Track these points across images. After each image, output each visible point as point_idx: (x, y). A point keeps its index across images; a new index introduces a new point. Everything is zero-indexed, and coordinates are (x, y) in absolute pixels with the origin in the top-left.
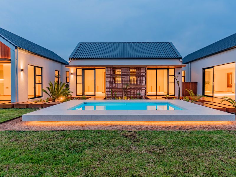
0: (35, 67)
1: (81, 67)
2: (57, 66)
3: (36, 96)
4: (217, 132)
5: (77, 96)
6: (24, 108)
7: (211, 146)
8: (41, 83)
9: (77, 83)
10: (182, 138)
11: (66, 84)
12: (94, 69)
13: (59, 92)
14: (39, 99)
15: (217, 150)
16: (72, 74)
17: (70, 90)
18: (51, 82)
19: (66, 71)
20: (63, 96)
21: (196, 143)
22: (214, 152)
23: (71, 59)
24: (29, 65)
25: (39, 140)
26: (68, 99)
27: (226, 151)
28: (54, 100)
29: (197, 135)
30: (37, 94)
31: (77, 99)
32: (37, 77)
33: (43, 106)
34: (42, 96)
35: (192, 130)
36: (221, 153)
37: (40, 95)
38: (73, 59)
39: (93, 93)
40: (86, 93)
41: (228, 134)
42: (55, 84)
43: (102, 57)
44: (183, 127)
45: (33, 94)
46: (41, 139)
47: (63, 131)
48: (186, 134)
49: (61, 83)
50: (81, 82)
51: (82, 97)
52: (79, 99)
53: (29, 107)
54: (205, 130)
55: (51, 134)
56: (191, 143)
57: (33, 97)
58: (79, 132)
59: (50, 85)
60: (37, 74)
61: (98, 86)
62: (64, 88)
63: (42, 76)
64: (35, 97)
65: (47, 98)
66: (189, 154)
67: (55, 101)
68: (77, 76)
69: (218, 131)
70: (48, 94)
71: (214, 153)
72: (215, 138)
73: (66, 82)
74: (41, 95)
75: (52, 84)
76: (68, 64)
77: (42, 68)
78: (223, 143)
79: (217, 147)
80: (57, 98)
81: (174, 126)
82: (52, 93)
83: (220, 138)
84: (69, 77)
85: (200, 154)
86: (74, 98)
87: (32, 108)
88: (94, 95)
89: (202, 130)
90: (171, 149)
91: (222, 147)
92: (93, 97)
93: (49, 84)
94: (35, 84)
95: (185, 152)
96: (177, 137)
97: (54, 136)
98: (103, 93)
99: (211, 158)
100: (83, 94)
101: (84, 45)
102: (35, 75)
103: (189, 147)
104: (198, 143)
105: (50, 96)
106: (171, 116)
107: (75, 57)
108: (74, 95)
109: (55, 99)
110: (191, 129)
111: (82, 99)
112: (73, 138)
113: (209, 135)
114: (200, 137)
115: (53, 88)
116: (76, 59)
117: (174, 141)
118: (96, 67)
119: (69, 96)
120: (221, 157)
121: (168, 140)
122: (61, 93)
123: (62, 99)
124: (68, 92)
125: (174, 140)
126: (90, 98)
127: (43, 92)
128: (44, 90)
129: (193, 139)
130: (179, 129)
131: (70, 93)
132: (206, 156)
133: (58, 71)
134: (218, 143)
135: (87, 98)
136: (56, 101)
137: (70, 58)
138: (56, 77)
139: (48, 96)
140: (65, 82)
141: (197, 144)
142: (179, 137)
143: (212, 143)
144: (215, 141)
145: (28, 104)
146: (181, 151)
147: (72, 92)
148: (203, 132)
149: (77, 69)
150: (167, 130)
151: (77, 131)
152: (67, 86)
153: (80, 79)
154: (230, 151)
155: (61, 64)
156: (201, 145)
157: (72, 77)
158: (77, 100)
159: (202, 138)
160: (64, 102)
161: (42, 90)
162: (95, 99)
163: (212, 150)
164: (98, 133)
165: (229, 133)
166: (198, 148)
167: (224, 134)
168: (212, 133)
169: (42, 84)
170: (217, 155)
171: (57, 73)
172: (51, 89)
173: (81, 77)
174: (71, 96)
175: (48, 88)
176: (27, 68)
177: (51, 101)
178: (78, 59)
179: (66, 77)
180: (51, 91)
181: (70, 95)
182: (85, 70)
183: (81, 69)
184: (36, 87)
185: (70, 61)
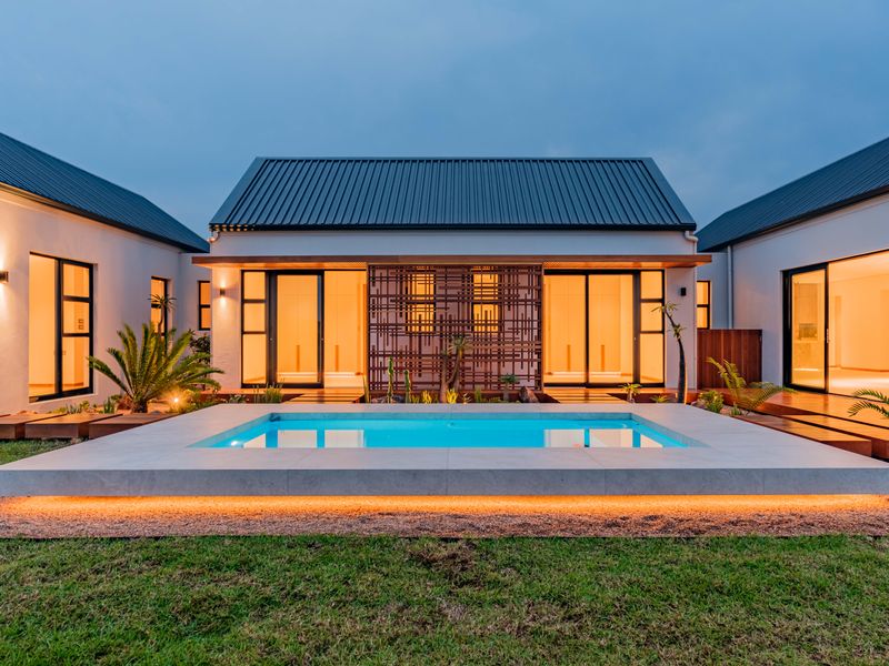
0: (61, 262)
1: (261, 265)
2: (162, 258)
3: (65, 389)
4: (824, 542)
5: (244, 386)
6: (7, 441)
7: (788, 602)
8: (87, 330)
9: (243, 333)
10: (667, 567)
11: (196, 338)
12: (320, 273)
13: (166, 365)
14: (78, 400)
15: (810, 620)
16: (222, 292)
17: (215, 363)
18: (128, 329)
19: (200, 282)
20: (183, 387)
21: (725, 591)
22: (797, 629)
23: (221, 229)
24: (31, 253)
25: (44, 580)
26: (201, 402)
27: (848, 625)
28: (142, 407)
29: (735, 556)
30: (69, 380)
31: (240, 401)
32: (68, 307)
33: (86, 432)
34: (89, 390)
35: (715, 533)
36: (825, 632)
37: (82, 384)
38: (228, 228)
39: (314, 379)
40: (284, 376)
41: (865, 550)
42: (146, 337)
43: (353, 222)
44: (681, 521)
45: (52, 380)
46: (57, 574)
47: (157, 538)
48: (687, 553)
49: (174, 330)
50: (263, 330)
51: (262, 391)
52: (251, 399)
53: (27, 436)
54: (772, 534)
55: (104, 552)
56: (703, 592)
57: (52, 391)
59: (125, 341)
60: (68, 291)
61: (337, 347)
62: (188, 351)
63: (90, 300)
64: (60, 394)
65: (113, 398)
66: (686, 636)
67: (145, 410)
68: (244, 301)
69: (826, 536)
70: (114, 378)
71: (797, 634)
72: (808, 567)
73: (201, 329)
74: (87, 385)
75: (131, 334)
76: (206, 247)
77: (90, 267)
78: (839, 589)
79: (813, 606)
80: (156, 395)
81: (645, 518)
82: (134, 375)
83: (829, 569)
84: (208, 306)
85: (734, 639)
86: (227, 398)
87: (39, 440)
88: (320, 385)
89: (761, 534)
90: (614, 619)
91: (835, 606)
92: (314, 392)
93: (120, 334)
94: (60, 334)
95: (673, 629)
96: (649, 566)
97: (116, 562)
98: (358, 374)
99: (779, 655)
100: (271, 379)
101: (276, 169)
102: (60, 298)
103: (692, 609)
104: (735, 591)
105: (124, 388)
106: (630, 473)
107: (233, 222)
108: (228, 384)
109: (147, 399)
110: (717, 528)
111: (262, 400)
113: (784, 555)
114: (745, 564)
115: (135, 355)
116: (242, 229)
117: (630, 583)
118: (327, 265)
119: (210, 390)
120: (823, 649)
121: (609, 576)
122: (176, 373)
123: (176, 399)
124: (201, 370)
125: (634, 579)
126: (298, 395)
127: (95, 371)
128: (98, 362)
129: (717, 571)
130: (664, 529)
131: (215, 377)
132: (760, 646)
133: (166, 281)
134: (820, 590)
135: (288, 398)
136: (152, 407)
137: (213, 227)
138: (154, 306)
139: (117, 390)
140: (194, 328)
141: (729, 594)
142: (655, 562)
143: (794, 591)
144: (809, 581)
145: (23, 424)
146: (654, 624)
147: (219, 372)
148: (765, 542)
149: (243, 272)
150: (609, 533)
152: (204, 346)
153: (256, 317)
154: (866, 622)
155: (178, 250)
156: (744, 596)
157: (223, 308)
158: (244, 406)
159: (754, 566)
160: (183, 412)
161: (91, 363)
162: (321, 400)
163: (790, 617)
164: (310, 546)
165: (874, 547)
166: (730, 613)
167: (850, 551)
168: (802, 546)
169: (90, 335)
170: (809, 640)
171: (157, 289)
172: (129, 358)
173: (263, 305)
174: (218, 386)
175: (116, 355)
176: (24, 268)
177: (128, 408)
178: (250, 228)
179: (201, 307)
180: (130, 367)
181: (212, 382)
182: (281, 278)
183: (263, 274)
184: (64, 349)
185: (217, 239)
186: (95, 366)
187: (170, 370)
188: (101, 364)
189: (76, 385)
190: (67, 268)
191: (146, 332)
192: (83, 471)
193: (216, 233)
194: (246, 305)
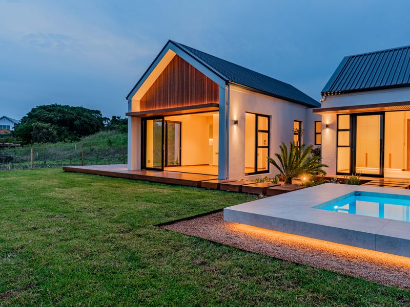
0: (257, 115)
1: (348, 111)
2: (298, 111)
3: (258, 170)
5: (338, 174)
6: (236, 192)
8: (267, 145)
9: (338, 146)
11: (314, 149)
12: (382, 114)
13: (300, 162)
14: (263, 176)
16: (327, 126)
17: (323, 162)
18: (284, 144)
19: (316, 122)
20: (307, 172)
23: (327, 94)
24: (246, 112)
26: (317, 181)
30: (261, 166)
31: (336, 182)
32: (260, 134)
33: (267, 192)
34: (268, 171)
37: (265, 168)
38: (330, 94)
39: (376, 170)
40: (359, 169)
42: (291, 149)
43: (404, 83)
45: (253, 166)
49: (304, 145)
50: (348, 145)
51: (348, 177)
52: (343, 182)
53: (243, 191)
57: (253, 171)
58: (339, 278)
59: (283, 150)
60: (260, 128)
61: (390, 155)
62: (310, 155)
63: (268, 132)
64: (256, 172)
65: (277, 175)
67: (290, 183)
68: (338, 130)
70: (277, 167)
73: (316, 144)
74: (267, 169)
75: (285, 147)
76: (320, 105)
77: (269, 117)
80: (296, 176)
82: (286, 166)
84: (320, 133)
86: (329, 180)
87: (247, 193)
88: (381, 176)
92: (377, 180)
93: (280, 147)
94: (257, 147)
98: (404, 170)
100: (353, 171)
101: (356, 61)
102: (257, 131)
105: (282, 172)
107: (333, 90)
108: (330, 173)
109: (291, 178)
111: (349, 182)
112: (320, 296)
115: (287, 157)
116: (338, 93)
118: (386, 108)
119: (321, 175)
122: (305, 166)
123: (305, 178)
124: (317, 165)
126: (369, 181)
127: (271, 164)
128: (271, 159)
131: (323, 168)
133: (300, 122)
135: (363, 182)
136: (294, 182)
137: (323, 94)
138: (295, 134)
139: (279, 173)
140: (313, 144)
145: (241, 186)
147: (326, 166)
149: (338, 115)
151: (332, 274)
152: (318, 153)
153: (345, 138)
155: (306, 107)
157: (327, 135)
158: (338, 185)
160: (308, 185)
161: (268, 159)
162: (382, 185)
169: (268, 147)
171: (296, 126)
172: (284, 158)
173: (348, 132)
174: (325, 173)
175: (279, 156)
176: (243, 118)
177: (283, 181)
178: (342, 93)
179: (316, 134)
180: (284, 162)
181: (322, 171)
182: (358, 117)
183: (349, 115)
184: (258, 153)
185: (324, 100)
186: (270, 161)
187: (301, 165)
188: (273, 160)
189: (263, 168)
190: (260, 118)
191: (292, 146)
192: (263, 216)
193: (324, 97)
194: (339, 132)
